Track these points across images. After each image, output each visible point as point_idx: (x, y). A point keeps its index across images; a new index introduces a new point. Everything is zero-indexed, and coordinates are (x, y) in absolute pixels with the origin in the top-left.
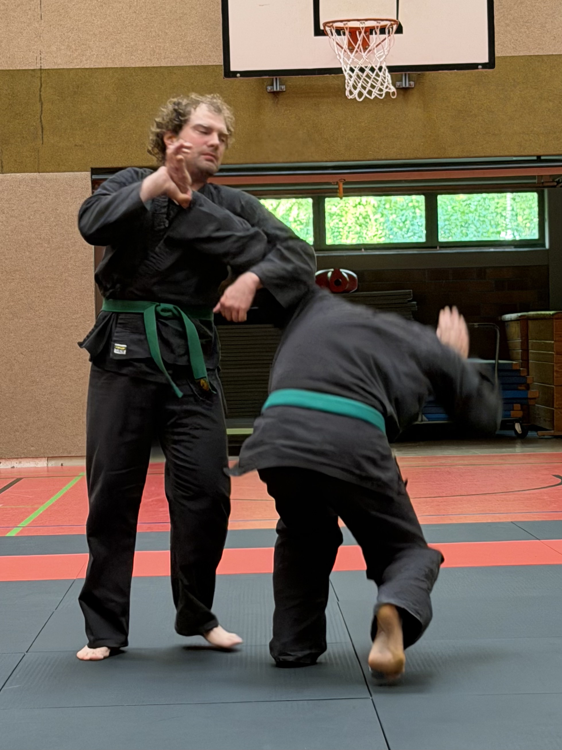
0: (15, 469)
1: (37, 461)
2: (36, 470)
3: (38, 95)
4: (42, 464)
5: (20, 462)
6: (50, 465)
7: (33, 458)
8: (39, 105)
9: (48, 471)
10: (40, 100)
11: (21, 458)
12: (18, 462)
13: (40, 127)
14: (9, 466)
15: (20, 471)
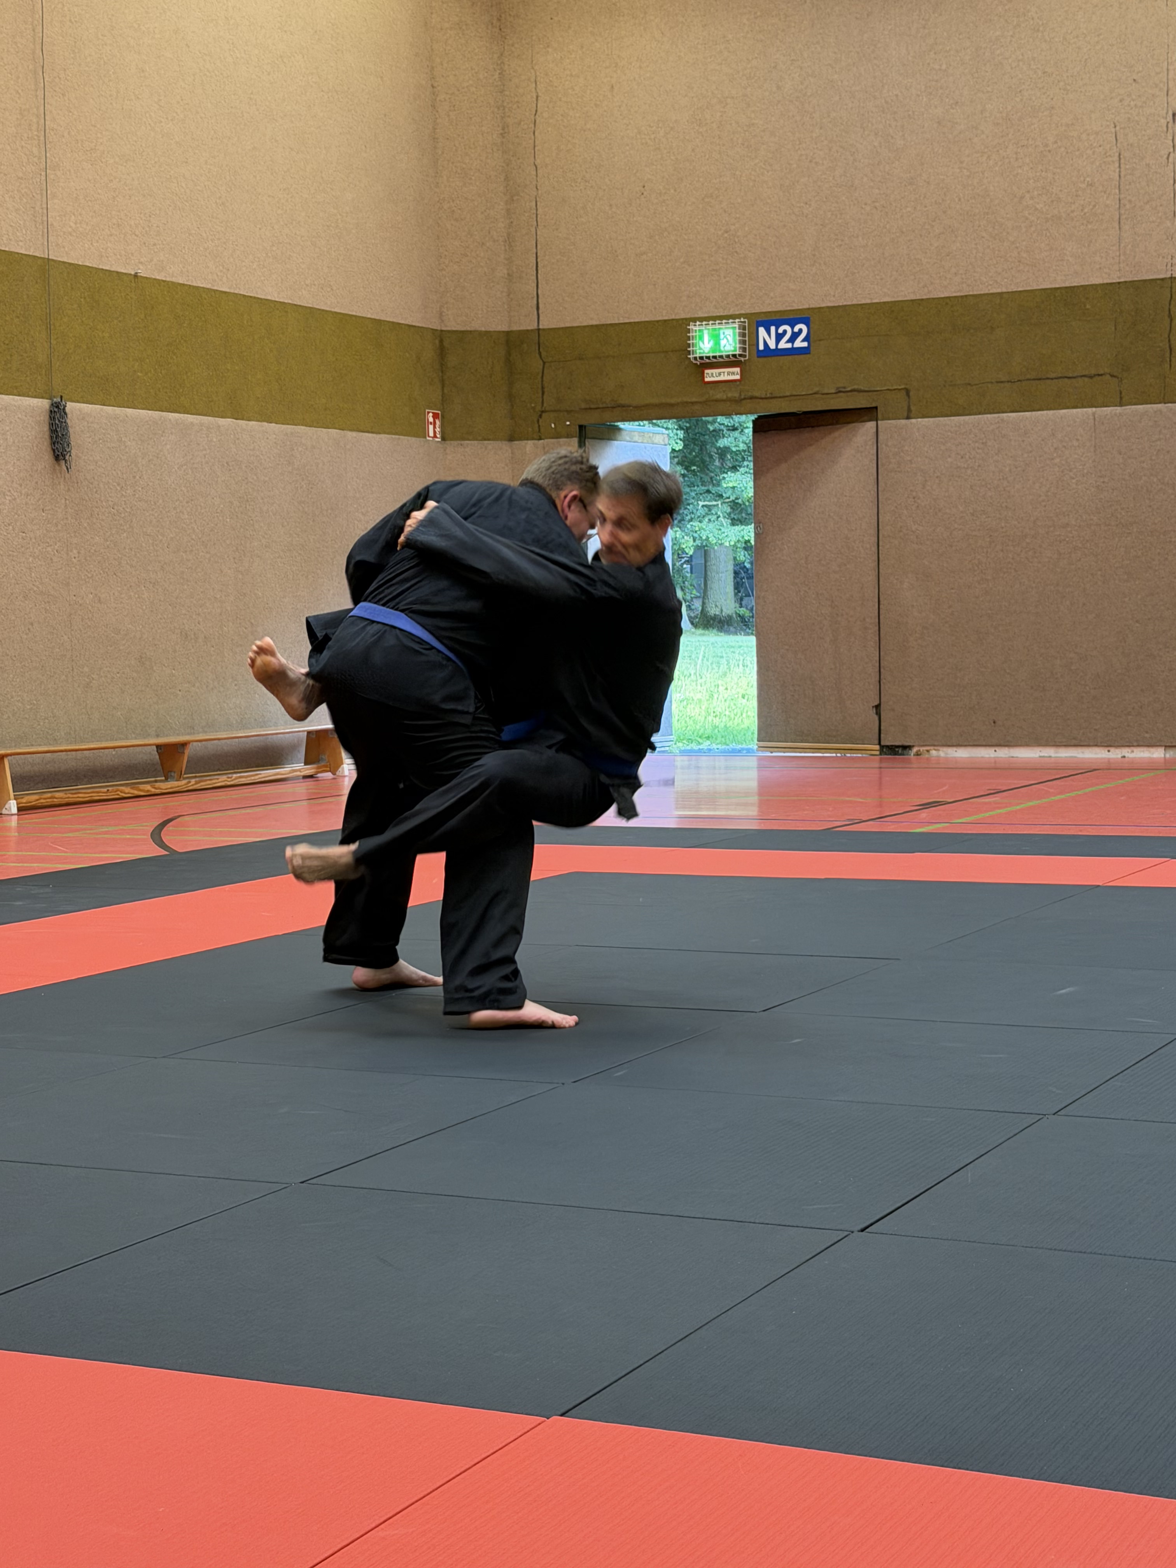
0: (1126, 759)
1: (1152, 750)
2: (1152, 761)
3: (1167, 309)
4: (1158, 754)
5: (1133, 752)
6: (1168, 756)
7: (1148, 746)
8: (1167, 320)
9: (1165, 763)
10: (1170, 316)
11: (1133, 746)
12: (1130, 751)
13: (1168, 349)
14: (1119, 756)
15: (1132, 761)
